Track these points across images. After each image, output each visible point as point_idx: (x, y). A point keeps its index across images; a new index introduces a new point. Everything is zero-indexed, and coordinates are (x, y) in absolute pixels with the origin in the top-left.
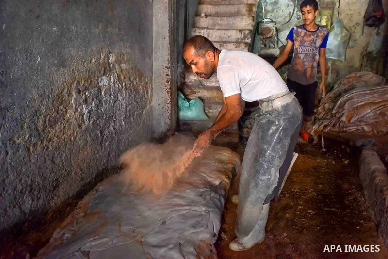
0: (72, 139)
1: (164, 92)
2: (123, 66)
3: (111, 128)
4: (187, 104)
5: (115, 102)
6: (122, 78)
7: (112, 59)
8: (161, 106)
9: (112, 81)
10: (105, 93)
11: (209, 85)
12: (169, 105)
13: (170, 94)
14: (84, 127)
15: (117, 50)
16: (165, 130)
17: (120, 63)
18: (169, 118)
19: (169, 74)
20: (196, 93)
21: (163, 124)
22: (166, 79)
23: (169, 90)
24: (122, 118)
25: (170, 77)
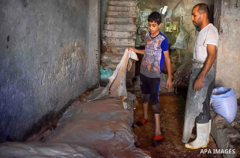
0: (63, 81)
1: (95, 63)
2: (79, 48)
3: (74, 79)
4: (104, 71)
5: (76, 66)
6: (78, 54)
7: (76, 45)
8: (93, 71)
9: (75, 55)
10: (73, 61)
11: (114, 61)
12: (97, 70)
13: (98, 65)
14: (66, 76)
15: (77, 41)
16: (95, 84)
17: (78, 47)
18: (97, 77)
19: (98, 54)
20: (108, 66)
21: (93, 81)
22: (96, 57)
23: (97, 62)
24: (78, 75)
25: (98, 56)
